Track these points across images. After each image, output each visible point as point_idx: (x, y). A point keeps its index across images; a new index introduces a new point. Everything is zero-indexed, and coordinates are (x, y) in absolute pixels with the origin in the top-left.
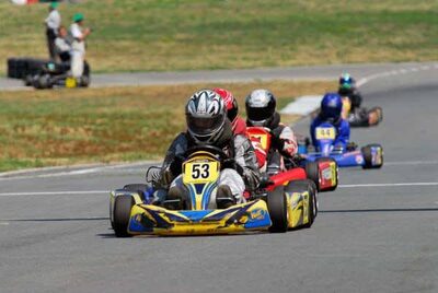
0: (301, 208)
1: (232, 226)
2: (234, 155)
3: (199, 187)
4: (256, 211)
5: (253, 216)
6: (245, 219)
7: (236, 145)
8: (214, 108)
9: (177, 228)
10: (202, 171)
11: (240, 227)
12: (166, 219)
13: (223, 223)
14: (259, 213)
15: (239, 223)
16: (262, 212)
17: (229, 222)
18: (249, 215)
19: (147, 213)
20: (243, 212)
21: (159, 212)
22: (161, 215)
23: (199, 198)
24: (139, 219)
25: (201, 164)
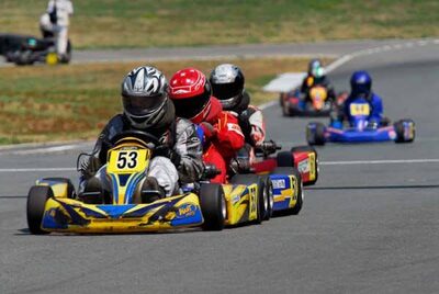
0: (247, 202)
1: (157, 224)
2: (175, 142)
3: (124, 179)
4: (184, 206)
5: (181, 212)
6: (172, 215)
7: (178, 131)
8: (152, 86)
9: (94, 225)
10: (129, 160)
11: (166, 225)
12: (82, 214)
13: (145, 220)
14: (188, 208)
15: (164, 220)
16: (193, 207)
17: (153, 218)
18: (176, 210)
19: (62, 208)
20: (170, 207)
21: (75, 206)
22: (77, 210)
23: (122, 191)
24: (53, 214)
25: (129, 152)
